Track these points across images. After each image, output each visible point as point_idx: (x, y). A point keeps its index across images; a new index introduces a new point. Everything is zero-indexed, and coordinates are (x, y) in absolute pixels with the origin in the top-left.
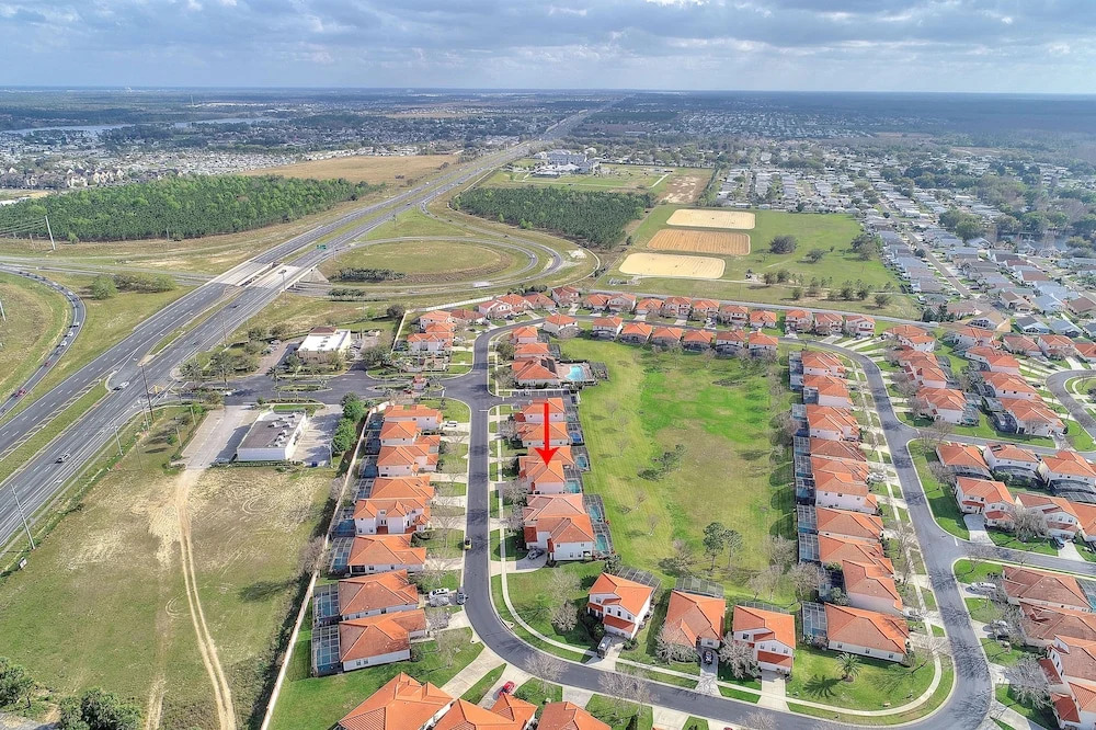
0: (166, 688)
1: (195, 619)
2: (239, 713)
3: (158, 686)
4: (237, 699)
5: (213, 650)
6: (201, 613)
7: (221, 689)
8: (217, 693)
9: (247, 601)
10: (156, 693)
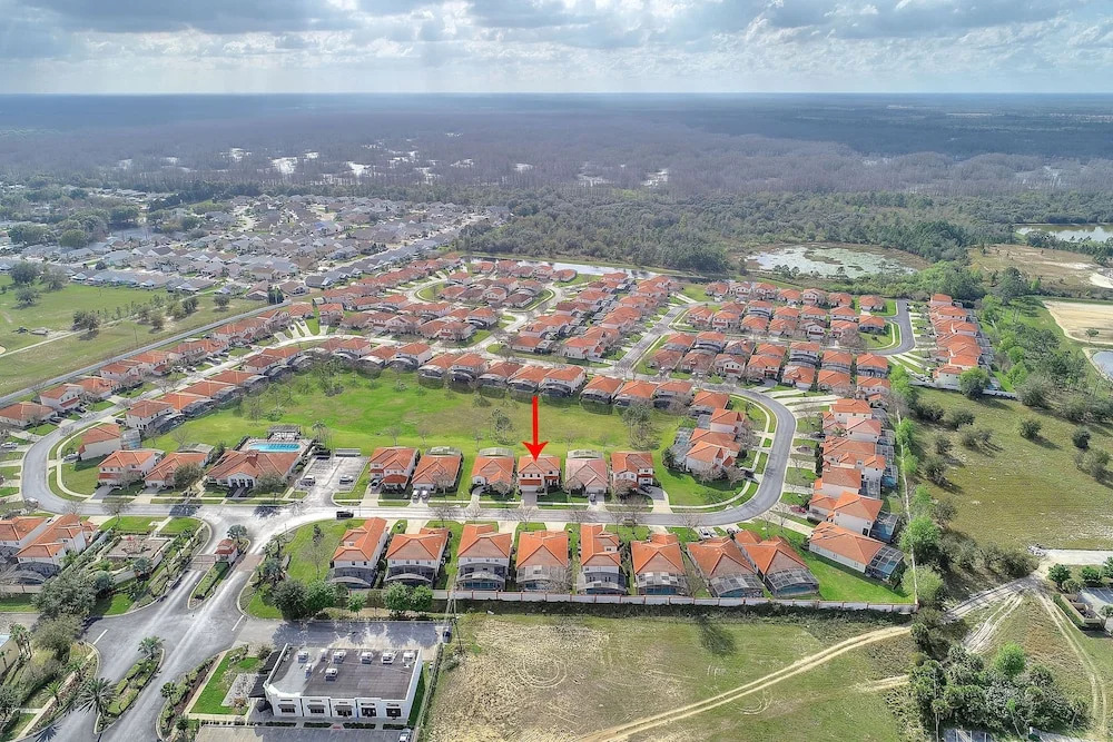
0: (863, 681)
1: (770, 683)
2: (869, 629)
3: (862, 688)
4: (856, 633)
5: (807, 659)
6: (760, 680)
7: (850, 644)
8: (854, 646)
9: (736, 649)
10: (872, 686)
